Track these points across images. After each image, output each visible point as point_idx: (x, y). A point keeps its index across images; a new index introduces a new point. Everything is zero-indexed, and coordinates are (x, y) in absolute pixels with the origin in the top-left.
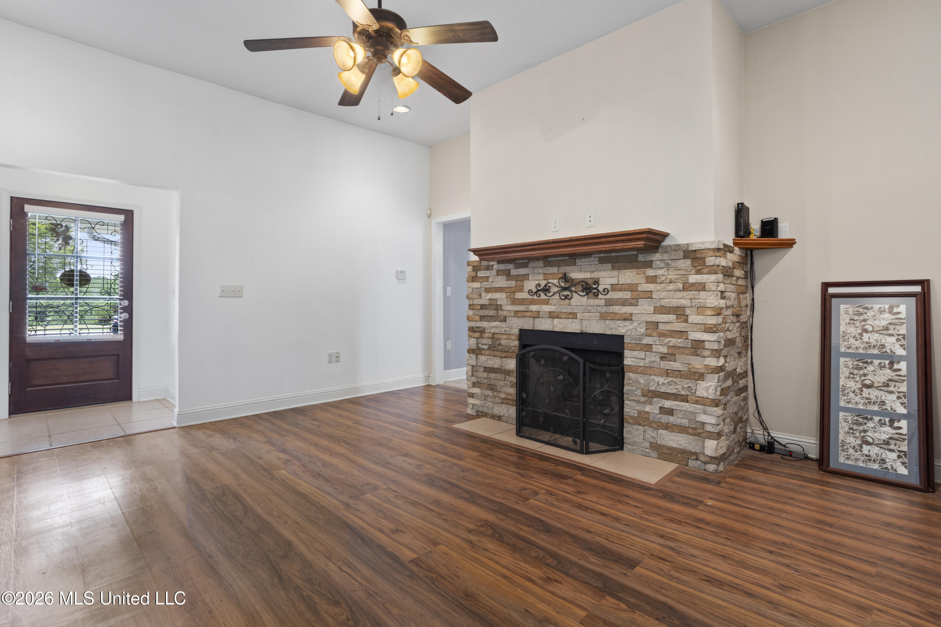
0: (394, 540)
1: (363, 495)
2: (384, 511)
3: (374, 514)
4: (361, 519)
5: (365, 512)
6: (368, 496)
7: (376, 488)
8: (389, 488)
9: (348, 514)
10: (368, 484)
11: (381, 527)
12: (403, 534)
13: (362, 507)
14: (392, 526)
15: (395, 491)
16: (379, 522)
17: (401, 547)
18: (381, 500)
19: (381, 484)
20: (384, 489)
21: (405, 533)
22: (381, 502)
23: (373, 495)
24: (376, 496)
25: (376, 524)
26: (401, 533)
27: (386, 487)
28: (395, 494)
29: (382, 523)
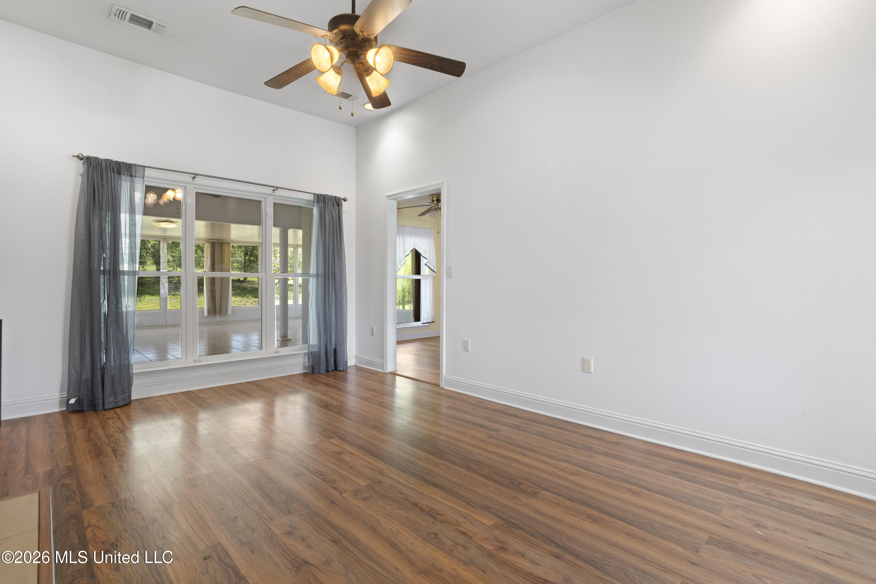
0: (342, 448)
1: (368, 484)
2: (348, 468)
3: (356, 465)
4: (368, 462)
5: (364, 467)
6: (363, 483)
7: (356, 493)
8: (341, 493)
9: (379, 465)
10: (364, 499)
11: (351, 456)
12: (335, 451)
13: (367, 471)
14: (342, 456)
15: (335, 488)
16: (352, 459)
17: (338, 444)
18: (350, 479)
19: (349, 499)
20: (346, 492)
21: (334, 452)
22: (351, 476)
23: (358, 484)
24: (355, 482)
25: (355, 458)
26: (336, 451)
27: (344, 495)
28: (335, 485)
29: (350, 459)
